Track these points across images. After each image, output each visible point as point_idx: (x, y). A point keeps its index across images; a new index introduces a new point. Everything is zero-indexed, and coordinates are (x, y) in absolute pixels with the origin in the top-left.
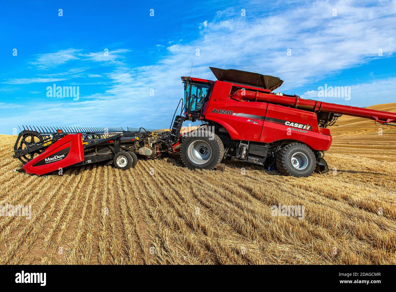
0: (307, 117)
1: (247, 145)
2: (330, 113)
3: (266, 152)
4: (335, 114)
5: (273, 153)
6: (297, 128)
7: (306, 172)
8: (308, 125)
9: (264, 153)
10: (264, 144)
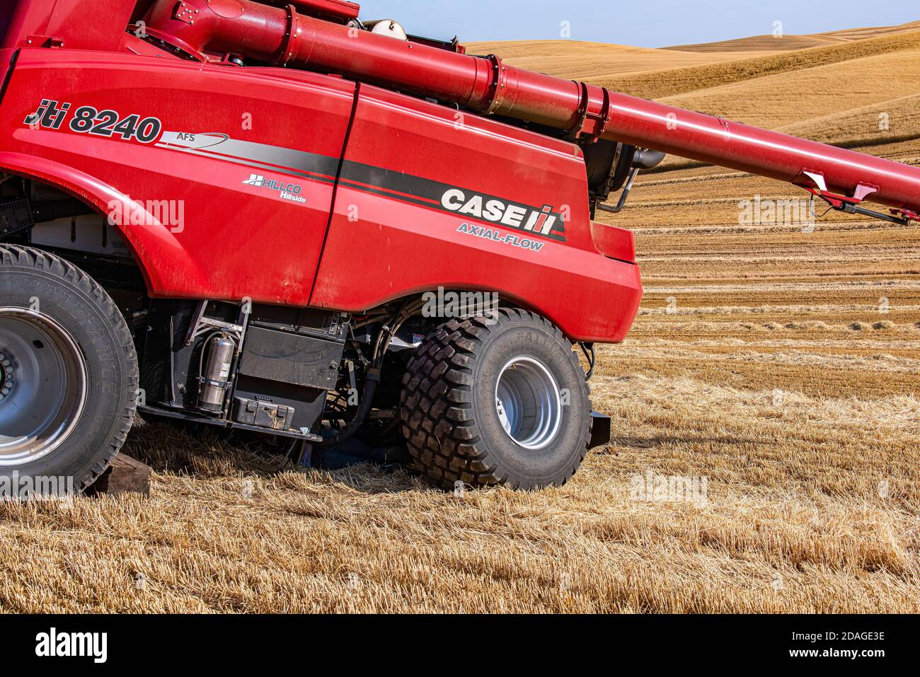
0: (546, 167)
1: (236, 328)
2: (620, 144)
3: (333, 363)
4: (642, 156)
5: (351, 369)
6: (498, 224)
7: (557, 457)
8: (547, 209)
9: (321, 371)
10: (322, 317)
